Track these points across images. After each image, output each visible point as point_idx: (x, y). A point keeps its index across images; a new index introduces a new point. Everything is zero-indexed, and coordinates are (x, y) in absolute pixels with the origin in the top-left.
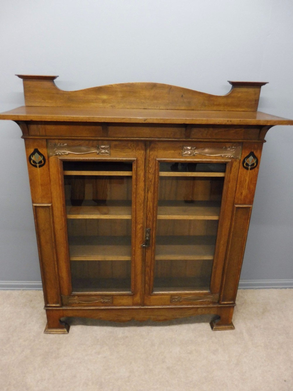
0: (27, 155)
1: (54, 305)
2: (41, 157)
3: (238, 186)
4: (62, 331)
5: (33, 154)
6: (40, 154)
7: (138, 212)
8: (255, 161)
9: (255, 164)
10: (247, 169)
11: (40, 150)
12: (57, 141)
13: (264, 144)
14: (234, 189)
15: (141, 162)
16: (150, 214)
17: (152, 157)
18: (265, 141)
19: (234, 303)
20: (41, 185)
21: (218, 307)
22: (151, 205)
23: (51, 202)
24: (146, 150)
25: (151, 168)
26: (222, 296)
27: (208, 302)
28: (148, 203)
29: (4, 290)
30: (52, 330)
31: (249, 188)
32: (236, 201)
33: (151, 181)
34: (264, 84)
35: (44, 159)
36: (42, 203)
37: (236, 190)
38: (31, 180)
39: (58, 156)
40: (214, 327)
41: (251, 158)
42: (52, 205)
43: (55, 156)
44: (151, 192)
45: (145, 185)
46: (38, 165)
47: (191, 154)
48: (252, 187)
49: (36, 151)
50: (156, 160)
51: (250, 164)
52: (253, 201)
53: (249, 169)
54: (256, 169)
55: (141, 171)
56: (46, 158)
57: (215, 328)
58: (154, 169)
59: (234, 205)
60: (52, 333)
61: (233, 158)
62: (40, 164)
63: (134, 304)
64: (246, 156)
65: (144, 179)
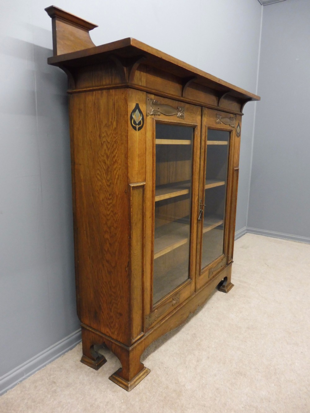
0: (129, 111)
1: (139, 337)
2: (141, 116)
3: (234, 151)
4: (145, 373)
5: (134, 111)
6: (140, 112)
8: (239, 130)
9: (240, 133)
12: (153, 97)
14: (233, 154)
17: (204, 123)
18: (243, 114)
20: (138, 156)
21: (227, 269)
23: (145, 180)
24: (202, 116)
25: (203, 135)
27: (223, 265)
30: (135, 380)
31: (238, 153)
32: (234, 165)
33: (203, 149)
35: (143, 119)
36: (138, 182)
38: (129, 150)
39: (153, 116)
41: (239, 127)
42: (146, 184)
43: (151, 116)
45: (200, 153)
46: (137, 127)
47: (219, 122)
48: (238, 151)
49: (138, 107)
50: (206, 126)
51: (238, 133)
53: (238, 137)
54: (240, 137)
55: (199, 137)
56: (145, 117)
57: (227, 291)
58: (205, 136)
59: (233, 168)
61: (233, 127)
62: (139, 126)
63: (191, 294)
64: (237, 126)
65: (200, 146)
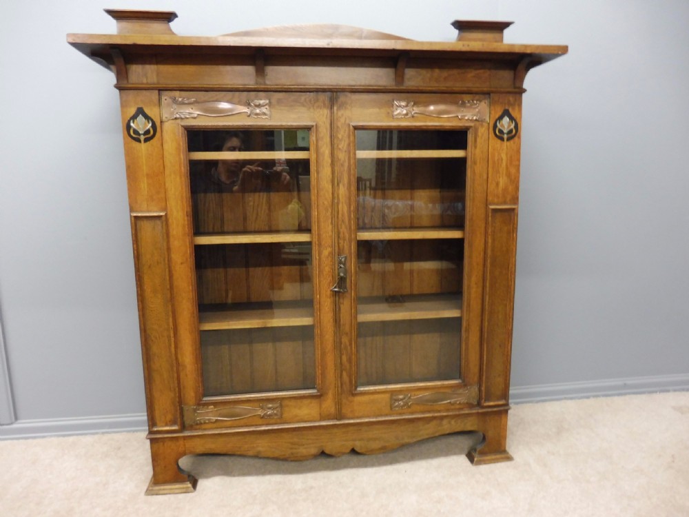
0: (123, 119)
1: (168, 428)
2: (149, 122)
3: (490, 170)
4: (183, 488)
5: (134, 118)
6: (147, 117)
7: (322, 224)
8: (512, 126)
9: (514, 131)
10: (502, 139)
11: (147, 111)
12: (177, 93)
13: (524, 95)
14: (485, 177)
15: (324, 132)
16: (343, 226)
17: (342, 120)
18: (525, 91)
19: (507, 405)
20: (148, 175)
21: (478, 413)
22: (346, 209)
23: (165, 209)
24: (332, 108)
25: (341, 140)
26: (483, 389)
27: (460, 404)
28: (340, 206)
29: (64, 436)
30: (162, 487)
31: (509, 175)
32: (490, 198)
33: (342, 165)
34: (507, 25)
35: (154, 126)
36: (148, 211)
37: (488, 177)
38: (128, 168)
39: (179, 121)
40: (475, 459)
41: (506, 120)
42: (166, 214)
43: (173, 121)
44: (344, 185)
45: (333, 172)
46: (142, 138)
47: (407, 114)
48: (513, 171)
49: (140, 111)
50: (349, 125)
51: (505, 131)
52: (517, 198)
53: (505, 140)
54: (516, 138)
55: (325, 146)
56: (158, 124)
57: (477, 461)
58: (347, 142)
59: (487, 205)
60: (161, 492)
61: (476, 120)
62: (147, 136)
63: (322, 418)
64: (497, 116)
65: (330, 161)
